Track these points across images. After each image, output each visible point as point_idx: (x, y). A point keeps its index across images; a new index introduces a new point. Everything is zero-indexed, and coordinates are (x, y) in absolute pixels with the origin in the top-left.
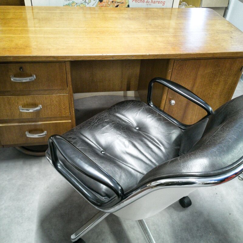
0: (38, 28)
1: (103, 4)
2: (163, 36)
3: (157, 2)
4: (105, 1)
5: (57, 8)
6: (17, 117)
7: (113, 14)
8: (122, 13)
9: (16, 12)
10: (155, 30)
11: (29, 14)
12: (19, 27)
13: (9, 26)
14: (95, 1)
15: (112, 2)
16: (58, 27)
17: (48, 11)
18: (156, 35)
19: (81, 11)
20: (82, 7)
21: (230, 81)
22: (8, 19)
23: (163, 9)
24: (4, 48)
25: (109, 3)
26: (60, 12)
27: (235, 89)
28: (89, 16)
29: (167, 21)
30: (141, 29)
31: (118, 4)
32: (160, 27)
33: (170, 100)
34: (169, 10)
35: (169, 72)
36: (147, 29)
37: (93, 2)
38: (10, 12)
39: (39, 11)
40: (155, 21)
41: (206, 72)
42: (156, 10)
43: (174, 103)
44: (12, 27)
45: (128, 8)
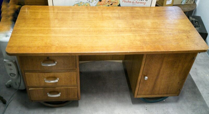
0: (58, 28)
1: (102, 3)
2: (140, 35)
3: (140, 3)
4: (103, 1)
5: (70, 7)
6: (43, 85)
7: (108, 13)
8: (115, 13)
9: (43, 12)
10: (136, 29)
11: (51, 15)
12: (46, 27)
13: (40, 27)
14: (96, 1)
15: (108, 2)
16: (71, 27)
17: (64, 11)
18: (136, 34)
19: (86, 11)
20: (87, 7)
21: (186, 65)
22: (38, 19)
23: (144, 7)
24: (38, 47)
25: (106, 2)
26: (72, 12)
27: (190, 70)
28: (92, 16)
29: (145, 21)
30: (126, 29)
31: (112, 3)
32: (140, 27)
33: (145, 76)
34: (148, 9)
35: (143, 60)
36: (130, 28)
37: (94, 1)
38: (39, 12)
39: (59, 11)
40: (137, 20)
41: (169, 60)
42: (139, 9)
43: (147, 79)
44: (41, 27)
45: (119, 7)
